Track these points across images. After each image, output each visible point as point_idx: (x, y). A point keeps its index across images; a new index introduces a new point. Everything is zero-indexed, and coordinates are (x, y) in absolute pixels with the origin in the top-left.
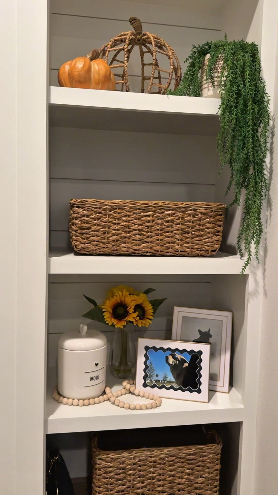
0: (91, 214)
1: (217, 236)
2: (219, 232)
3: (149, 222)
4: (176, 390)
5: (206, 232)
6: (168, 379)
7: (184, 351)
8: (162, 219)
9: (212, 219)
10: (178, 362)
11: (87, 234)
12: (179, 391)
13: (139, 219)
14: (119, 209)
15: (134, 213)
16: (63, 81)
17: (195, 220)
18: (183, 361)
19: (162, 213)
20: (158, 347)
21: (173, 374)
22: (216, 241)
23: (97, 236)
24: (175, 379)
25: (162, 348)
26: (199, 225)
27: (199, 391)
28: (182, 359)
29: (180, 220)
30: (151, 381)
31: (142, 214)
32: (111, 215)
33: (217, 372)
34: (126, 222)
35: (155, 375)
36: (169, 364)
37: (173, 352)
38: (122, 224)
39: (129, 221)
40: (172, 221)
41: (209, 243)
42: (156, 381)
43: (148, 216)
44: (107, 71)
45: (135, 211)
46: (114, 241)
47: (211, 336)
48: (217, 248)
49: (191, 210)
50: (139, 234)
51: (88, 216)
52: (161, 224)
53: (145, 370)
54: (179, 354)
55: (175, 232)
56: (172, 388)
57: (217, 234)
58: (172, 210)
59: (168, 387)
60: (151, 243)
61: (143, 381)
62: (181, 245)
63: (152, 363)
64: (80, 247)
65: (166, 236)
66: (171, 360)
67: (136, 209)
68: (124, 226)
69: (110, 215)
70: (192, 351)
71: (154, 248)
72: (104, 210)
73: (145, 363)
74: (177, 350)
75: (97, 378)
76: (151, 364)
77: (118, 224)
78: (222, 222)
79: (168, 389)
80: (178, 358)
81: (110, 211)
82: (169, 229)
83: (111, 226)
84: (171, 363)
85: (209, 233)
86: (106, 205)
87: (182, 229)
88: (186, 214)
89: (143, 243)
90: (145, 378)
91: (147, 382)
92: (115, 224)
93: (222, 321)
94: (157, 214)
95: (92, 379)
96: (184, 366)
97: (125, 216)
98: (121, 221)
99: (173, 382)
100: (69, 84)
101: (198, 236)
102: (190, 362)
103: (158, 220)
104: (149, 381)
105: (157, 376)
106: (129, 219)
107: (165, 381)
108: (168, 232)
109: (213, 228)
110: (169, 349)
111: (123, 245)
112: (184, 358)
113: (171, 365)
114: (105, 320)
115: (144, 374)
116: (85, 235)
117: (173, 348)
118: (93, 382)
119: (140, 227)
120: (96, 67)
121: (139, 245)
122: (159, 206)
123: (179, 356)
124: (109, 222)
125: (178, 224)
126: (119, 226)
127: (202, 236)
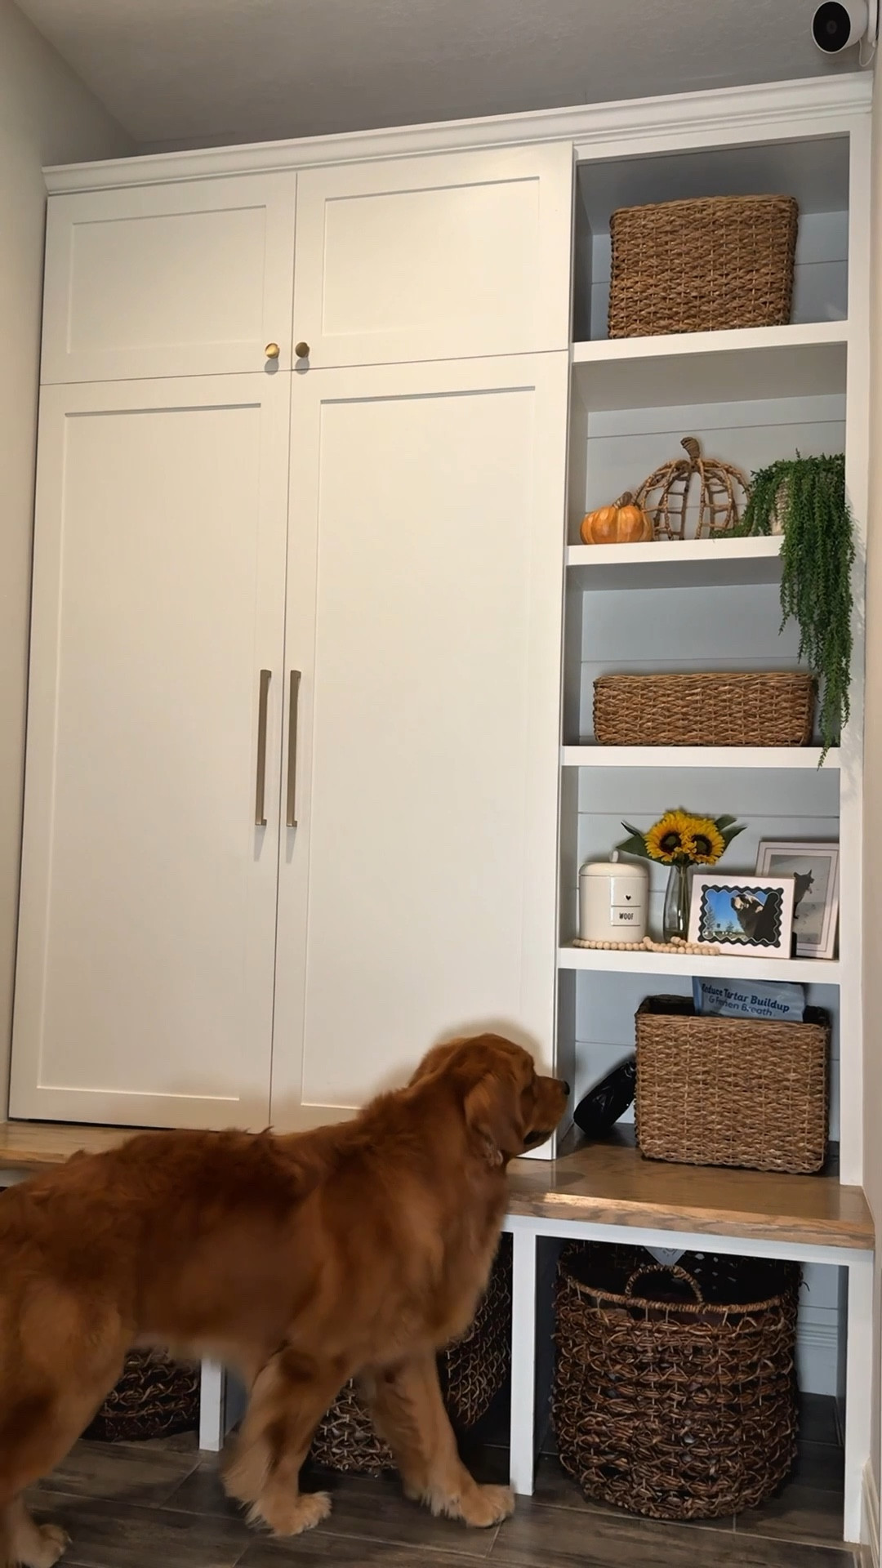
0: (619, 695)
1: (798, 719)
2: (803, 713)
3: (697, 702)
4: (744, 944)
5: (781, 713)
6: (734, 930)
7: (758, 889)
8: (715, 697)
9: (789, 696)
10: (748, 905)
11: (613, 720)
12: (749, 945)
13: (682, 699)
14: (655, 686)
15: (676, 692)
16: (585, 536)
17: (765, 698)
18: (755, 904)
19: (716, 689)
20: (720, 886)
21: (741, 923)
22: (798, 726)
23: (627, 723)
24: (744, 929)
25: (726, 887)
26: (771, 704)
27: (777, 945)
28: (754, 902)
29: (742, 698)
30: (710, 933)
31: (687, 692)
32: (644, 694)
33: (819, 933)
34: (664, 703)
35: (716, 924)
36: (736, 909)
37: (741, 892)
38: (660, 706)
39: (668, 702)
40: (730, 700)
41: (787, 729)
42: (716, 933)
43: (697, 694)
44: (636, 520)
45: (677, 689)
46: (649, 728)
47: (812, 881)
48: (801, 737)
49: (757, 684)
50: (683, 720)
51: (614, 697)
52: (715, 705)
53: (701, 919)
54: (749, 894)
55: (735, 715)
56: (739, 941)
57: (798, 716)
58: (730, 685)
59: (733, 940)
60: (700, 730)
61: (699, 934)
62: (746, 734)
63: (713, 908)
64: (604, 738)
65: (722, 721)
66: (739, 903)
67: (679, 686)
68: (662, 708)
69: (642, 695)
70: (769, 889)
71: (706, 738)
72: (635, 688)
73: (702, 909)
74: (747, 888)
75: (630, 917)
76: (711, 911)
77: (654, 706)
78: (807, 700)
79: (733, 943)
80: (748, 900)
81: (642, 690)
82: (727, 711)
83: (644, 710)
84: (738, 906)
85: (786, 715)
86: (638, 682)
87: (745, 711)
88: (751, 690)
89: (690, 732)
90: (701, 929)
91: (703, 934)
92: (650, 706)
93: (830, 857)
94: (709, 692)
95: (621, 916)
96: (757, 911)
97: (664, 695)
98: (658, 702)
99: (741, 934)
100: (592, 540)
101: (770, 720)
102: (766, 904)
103: (710, 699)
104: (706, 933)
105: (719, 926)
106: (669, 699)
107: (729, 932)
108: (724, 716)
109: (791, 708)
110: (736, 888)
111: (663, 734)
112: (757, 900)
113: (739, 909)
114: (648, 852)
115: (699, 924)
116: (611, 722)
117: (742, 886)
118: (624, 921)
119: (684, 710)
120: (624, 516)
121: (684, 735)
122: (709, 681)
123: (750, 897)
124: (642, 704)
125: (739, 703)
126: (655, 710)
127: (776, 719)
